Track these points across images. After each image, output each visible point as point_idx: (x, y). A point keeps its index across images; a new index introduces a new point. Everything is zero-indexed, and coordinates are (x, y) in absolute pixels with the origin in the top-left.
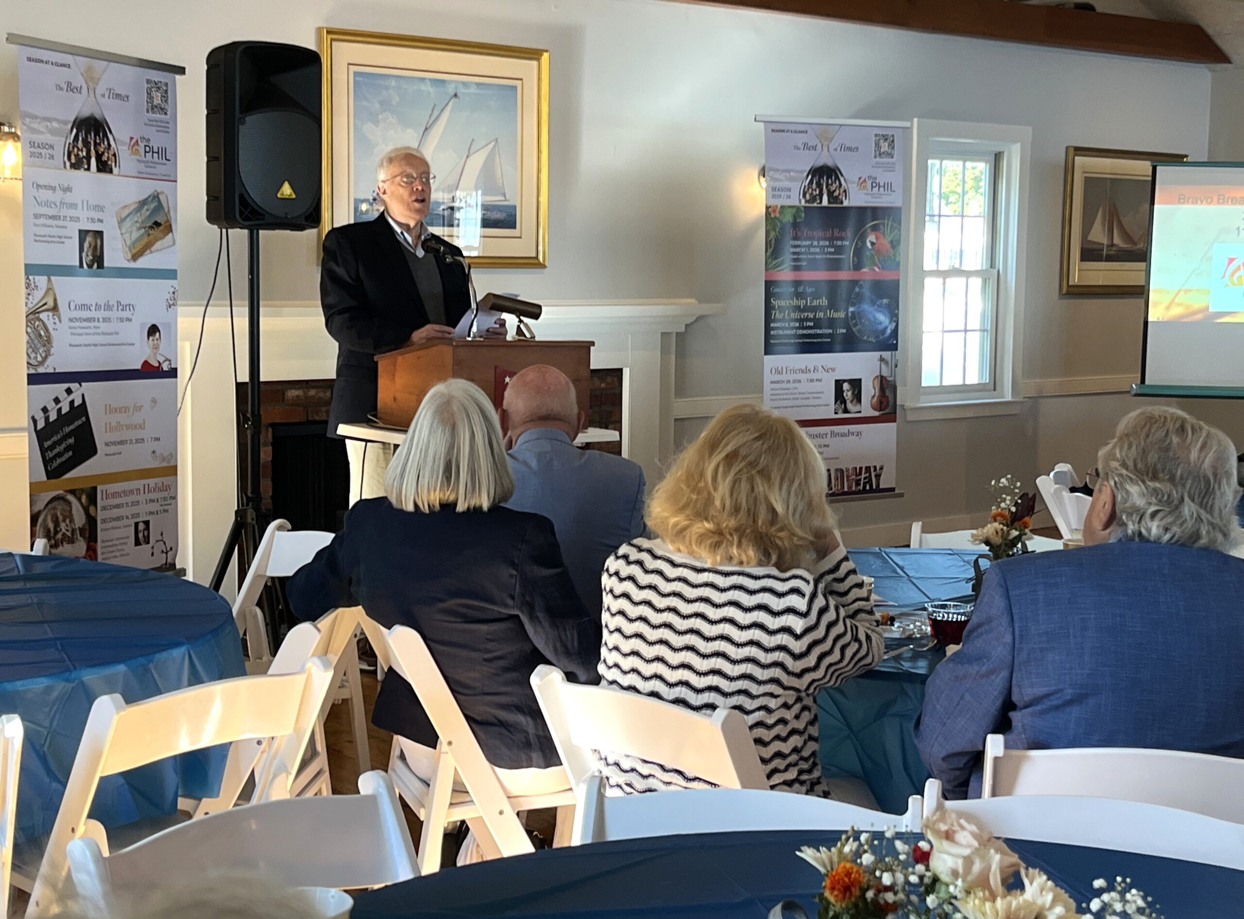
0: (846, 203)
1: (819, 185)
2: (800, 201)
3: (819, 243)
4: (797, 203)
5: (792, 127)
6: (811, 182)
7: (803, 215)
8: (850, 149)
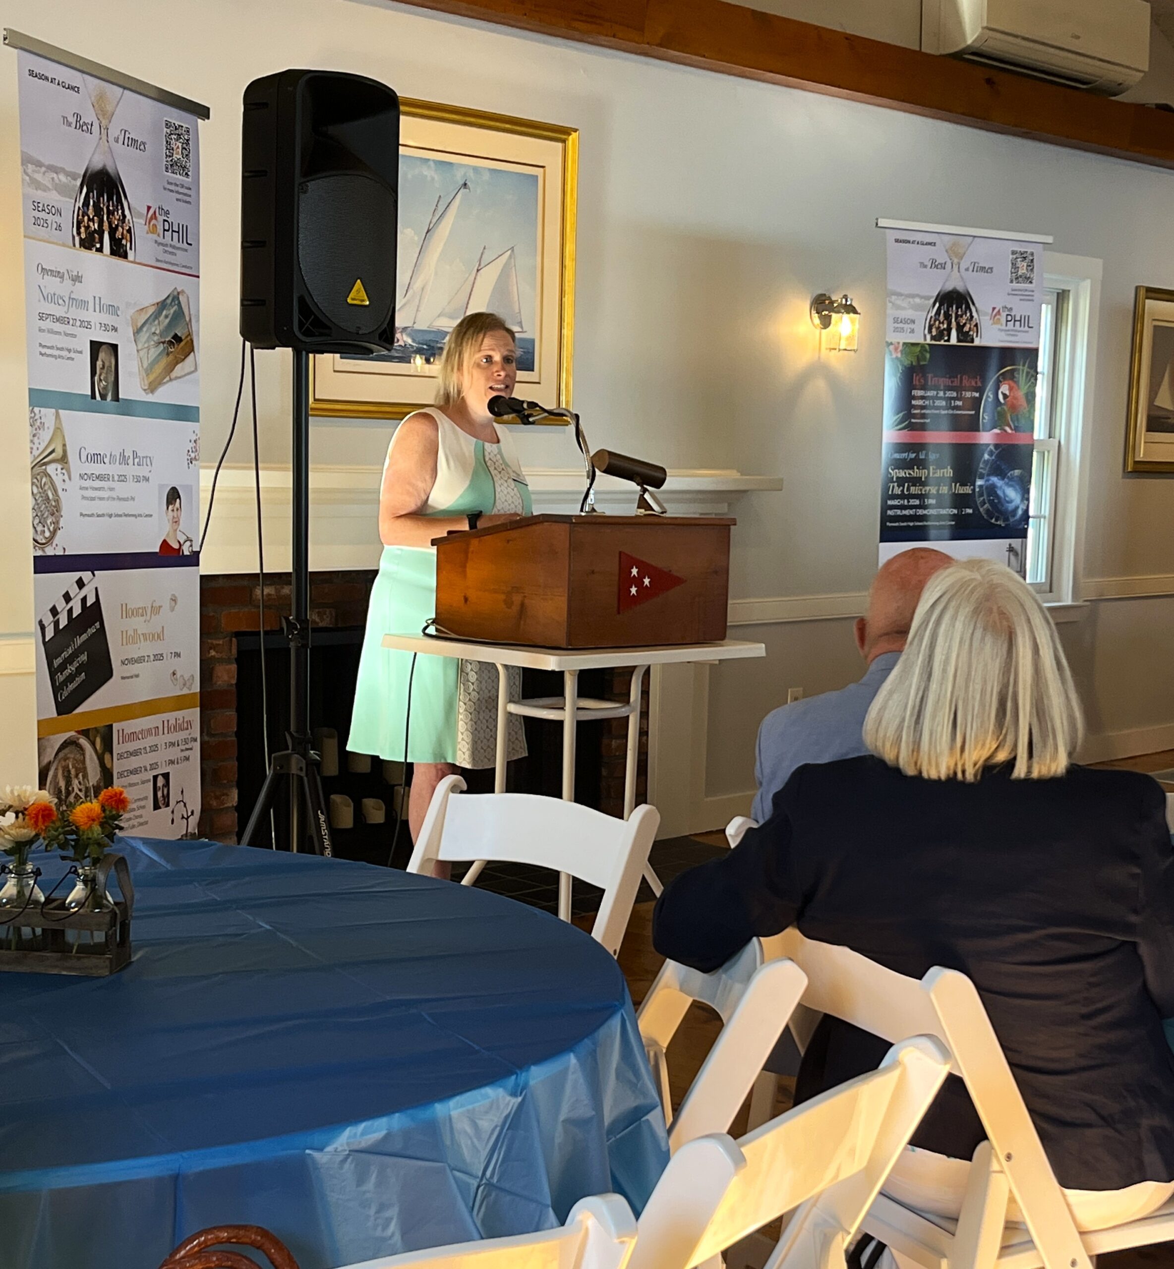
0: (977, 342)
1: (948, 317)
2: (925, 336)
3: (945, 394)
4: (921, 341)
5: (919, 237)
6: (938, 313)
7: (928, 356)
8: (983, 269)
